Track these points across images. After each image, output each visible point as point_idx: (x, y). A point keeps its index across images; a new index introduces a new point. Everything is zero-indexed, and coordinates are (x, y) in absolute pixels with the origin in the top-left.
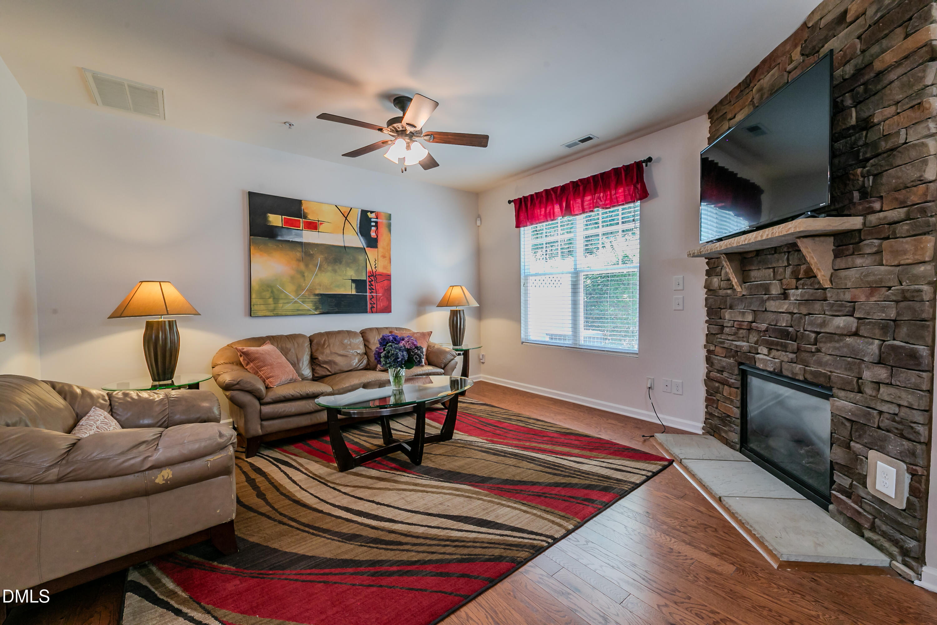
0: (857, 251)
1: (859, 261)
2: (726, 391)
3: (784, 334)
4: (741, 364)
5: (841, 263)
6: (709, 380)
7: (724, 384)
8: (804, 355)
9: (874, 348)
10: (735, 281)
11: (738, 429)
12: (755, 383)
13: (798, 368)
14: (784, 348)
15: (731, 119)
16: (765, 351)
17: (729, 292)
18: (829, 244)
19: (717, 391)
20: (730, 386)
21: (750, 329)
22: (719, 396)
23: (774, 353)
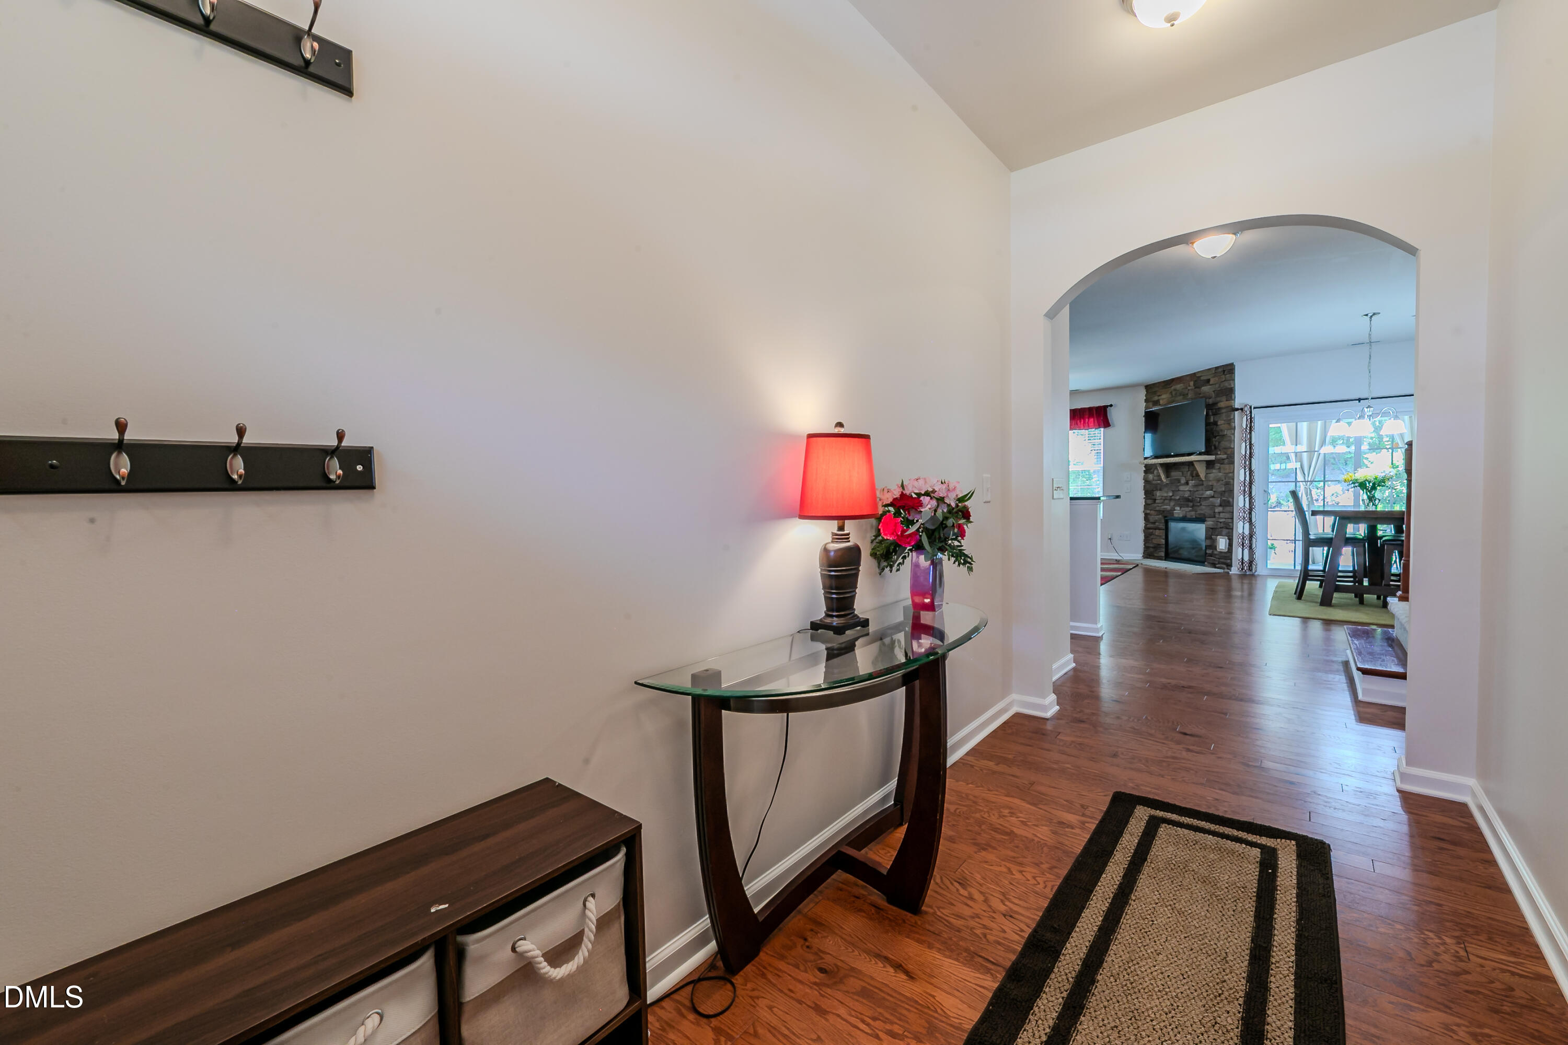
0: (1213, 468)
1: (1214, 471)
2: (1157, 532)
3: (1188, 500)
4: (1165, 517)
5: (1209, 471)
6: (1146, 529)
7: (1155, 529)
8: (1195, 508)
9: (1218, 501)
10: (1163, 476)
11: (1164, 550)
12: (1172, 525)
13: (1193, 513)
14: (1188, 506)
15: (1159, 396)
16: (1178, 508)
17: (1159, 482)
18: (1204, 465)
19: (1151, 534)
20: (1160, 529)
21: (1171, 500)
22: (1152, 537)
23: (1183, 509)
